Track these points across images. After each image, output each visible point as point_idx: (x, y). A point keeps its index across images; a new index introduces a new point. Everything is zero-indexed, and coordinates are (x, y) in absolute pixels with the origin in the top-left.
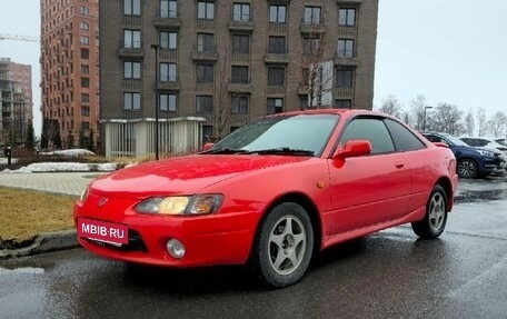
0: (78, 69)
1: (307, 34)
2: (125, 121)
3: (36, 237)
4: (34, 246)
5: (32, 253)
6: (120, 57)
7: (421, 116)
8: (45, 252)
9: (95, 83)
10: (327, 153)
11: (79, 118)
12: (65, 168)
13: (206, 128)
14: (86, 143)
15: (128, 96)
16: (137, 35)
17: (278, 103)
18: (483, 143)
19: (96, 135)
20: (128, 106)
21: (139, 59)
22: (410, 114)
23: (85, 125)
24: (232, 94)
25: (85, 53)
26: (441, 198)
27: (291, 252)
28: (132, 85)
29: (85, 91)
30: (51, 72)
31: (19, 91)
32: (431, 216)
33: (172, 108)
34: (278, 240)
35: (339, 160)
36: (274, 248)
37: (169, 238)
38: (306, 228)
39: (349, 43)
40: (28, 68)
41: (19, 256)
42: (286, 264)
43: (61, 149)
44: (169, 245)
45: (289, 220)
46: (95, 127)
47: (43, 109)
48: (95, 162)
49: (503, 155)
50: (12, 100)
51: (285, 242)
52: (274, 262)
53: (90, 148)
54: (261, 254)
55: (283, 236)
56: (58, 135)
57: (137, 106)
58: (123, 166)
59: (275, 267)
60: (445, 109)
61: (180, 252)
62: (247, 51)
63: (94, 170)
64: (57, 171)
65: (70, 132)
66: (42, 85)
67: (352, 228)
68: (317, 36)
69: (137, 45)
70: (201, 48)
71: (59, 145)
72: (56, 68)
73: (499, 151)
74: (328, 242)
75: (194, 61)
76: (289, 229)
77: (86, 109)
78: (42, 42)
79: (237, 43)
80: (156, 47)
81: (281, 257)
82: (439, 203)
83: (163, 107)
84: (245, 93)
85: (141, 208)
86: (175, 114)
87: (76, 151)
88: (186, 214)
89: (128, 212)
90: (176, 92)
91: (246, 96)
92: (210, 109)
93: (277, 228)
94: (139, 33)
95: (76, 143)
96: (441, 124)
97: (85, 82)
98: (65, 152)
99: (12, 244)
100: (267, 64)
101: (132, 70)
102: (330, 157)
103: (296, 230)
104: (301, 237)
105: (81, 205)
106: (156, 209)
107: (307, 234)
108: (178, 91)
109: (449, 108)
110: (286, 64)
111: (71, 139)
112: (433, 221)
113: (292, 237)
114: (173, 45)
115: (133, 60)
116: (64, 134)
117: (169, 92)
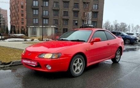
0: (20, 11)
1: (85, 2)
2: (34, 27)
3: (11, 62)
4: (11, 64)
5: (10, 66)
6: (32, 8)
7: (116, 26)
8: (14, 66)
9: (25, 15)
10: (89, 41)
11: (21, 25)
12: (17, 40)
13: (56, 29)
14: (23, 32)
15: (34, 20)
16: (37, 2)
17: (76, 22)
18: (132, 34)
19: (26, 30)
20: (34, 22)
21: (38, 9)
22: (113, 25)
23: (23, 27)
24: (63, 19)
25: (22, 7)
26: (119, 52)
27: (79, 68)
28: (35, 16)
29: (22, 17)
30: (13, 12)
31: (4, 17)
32: (117, 57)
33: (47, 23)
34: (76, 65)
35: (92, 43)
36: (74, 67)
37: (47, 65)
38: (83, 61)
39: (96, 5)
40: (6, 11)
41: (7, 67)
42: (78, 71)
43: (16, 34)
44: (47, 66)
45: (78, 59)
46: (25, 28)
47: (11, 22)
48: (25, 38)
49: (138, 38)
50: (2, 19)
51: (77, 65)
52: (74, 70)
53: (24, 34)
54: (71, 68)
55: (77, 63)
56: (15, 30)
57: (37, 22)
58: (33, 40)
59: (75, 71)
60: (122, 24)
61: (50, 68)
62: (68, 7)
63: (25, 41)
64: (15, 41)
65: (18, 29)
66: (10, 16)
67: (95, 61)
68: (88, 3)
69: (37, 5)
70: (55, 6)
71: (15, 33)
72: (14, 11)
73: (137, 37)
74: (89, 64)
75: (53, 10)
76: (78, 62)
77: (23, 23)
78: (10, 4)
79: (65, 5)
80: (42, 7)
81: (76, 69)
82: (119, 53)
83: (44, 23)
84: (67, 19)
85: (39, 56)
86: (48, 25)
87: (20, 35)
88: (51, 58)
89: (36, 57)
90: (48, 19)
91: (67, 20)
92: (57, 23)
93: (75, 62)
94: (37, 1)
95: (20, 32)
96: (121, 28)
97: (22, 15)
98: (17, 35)
99: (5, 64)
100: (73, 11)
101: (36, 12)
102: (90, 42)
103: (80, 62)
104: (81, 64)
105: (24, 54)
106: (43, 56)
107: (83, 63)
108: (48, 18)
109: (124, 24)
110: (79, 11)
111: (19, 31)
112: (117, 58)
113: (79, 64)
114: (47, 5)
115: (36, 9)
116: (17, 29)
117: (46, 19)
